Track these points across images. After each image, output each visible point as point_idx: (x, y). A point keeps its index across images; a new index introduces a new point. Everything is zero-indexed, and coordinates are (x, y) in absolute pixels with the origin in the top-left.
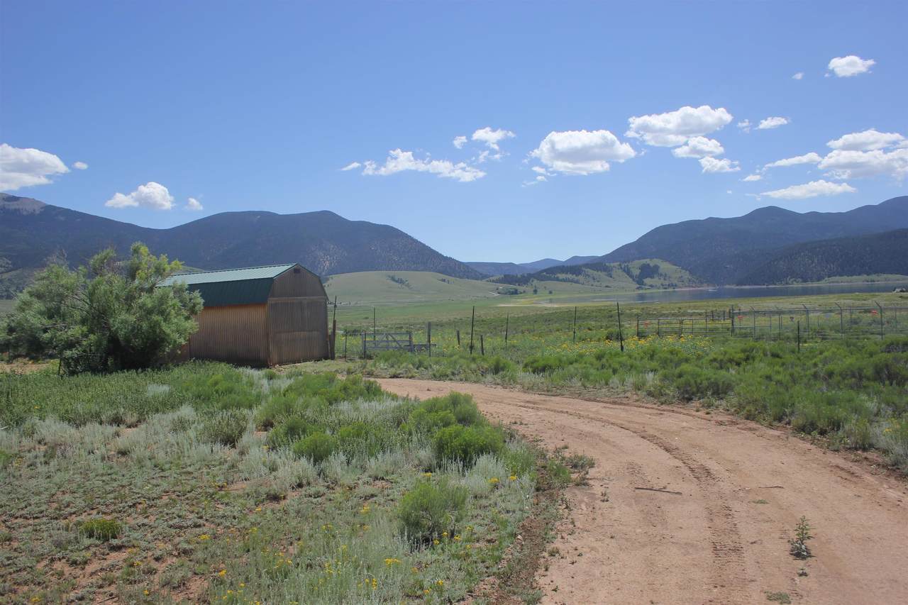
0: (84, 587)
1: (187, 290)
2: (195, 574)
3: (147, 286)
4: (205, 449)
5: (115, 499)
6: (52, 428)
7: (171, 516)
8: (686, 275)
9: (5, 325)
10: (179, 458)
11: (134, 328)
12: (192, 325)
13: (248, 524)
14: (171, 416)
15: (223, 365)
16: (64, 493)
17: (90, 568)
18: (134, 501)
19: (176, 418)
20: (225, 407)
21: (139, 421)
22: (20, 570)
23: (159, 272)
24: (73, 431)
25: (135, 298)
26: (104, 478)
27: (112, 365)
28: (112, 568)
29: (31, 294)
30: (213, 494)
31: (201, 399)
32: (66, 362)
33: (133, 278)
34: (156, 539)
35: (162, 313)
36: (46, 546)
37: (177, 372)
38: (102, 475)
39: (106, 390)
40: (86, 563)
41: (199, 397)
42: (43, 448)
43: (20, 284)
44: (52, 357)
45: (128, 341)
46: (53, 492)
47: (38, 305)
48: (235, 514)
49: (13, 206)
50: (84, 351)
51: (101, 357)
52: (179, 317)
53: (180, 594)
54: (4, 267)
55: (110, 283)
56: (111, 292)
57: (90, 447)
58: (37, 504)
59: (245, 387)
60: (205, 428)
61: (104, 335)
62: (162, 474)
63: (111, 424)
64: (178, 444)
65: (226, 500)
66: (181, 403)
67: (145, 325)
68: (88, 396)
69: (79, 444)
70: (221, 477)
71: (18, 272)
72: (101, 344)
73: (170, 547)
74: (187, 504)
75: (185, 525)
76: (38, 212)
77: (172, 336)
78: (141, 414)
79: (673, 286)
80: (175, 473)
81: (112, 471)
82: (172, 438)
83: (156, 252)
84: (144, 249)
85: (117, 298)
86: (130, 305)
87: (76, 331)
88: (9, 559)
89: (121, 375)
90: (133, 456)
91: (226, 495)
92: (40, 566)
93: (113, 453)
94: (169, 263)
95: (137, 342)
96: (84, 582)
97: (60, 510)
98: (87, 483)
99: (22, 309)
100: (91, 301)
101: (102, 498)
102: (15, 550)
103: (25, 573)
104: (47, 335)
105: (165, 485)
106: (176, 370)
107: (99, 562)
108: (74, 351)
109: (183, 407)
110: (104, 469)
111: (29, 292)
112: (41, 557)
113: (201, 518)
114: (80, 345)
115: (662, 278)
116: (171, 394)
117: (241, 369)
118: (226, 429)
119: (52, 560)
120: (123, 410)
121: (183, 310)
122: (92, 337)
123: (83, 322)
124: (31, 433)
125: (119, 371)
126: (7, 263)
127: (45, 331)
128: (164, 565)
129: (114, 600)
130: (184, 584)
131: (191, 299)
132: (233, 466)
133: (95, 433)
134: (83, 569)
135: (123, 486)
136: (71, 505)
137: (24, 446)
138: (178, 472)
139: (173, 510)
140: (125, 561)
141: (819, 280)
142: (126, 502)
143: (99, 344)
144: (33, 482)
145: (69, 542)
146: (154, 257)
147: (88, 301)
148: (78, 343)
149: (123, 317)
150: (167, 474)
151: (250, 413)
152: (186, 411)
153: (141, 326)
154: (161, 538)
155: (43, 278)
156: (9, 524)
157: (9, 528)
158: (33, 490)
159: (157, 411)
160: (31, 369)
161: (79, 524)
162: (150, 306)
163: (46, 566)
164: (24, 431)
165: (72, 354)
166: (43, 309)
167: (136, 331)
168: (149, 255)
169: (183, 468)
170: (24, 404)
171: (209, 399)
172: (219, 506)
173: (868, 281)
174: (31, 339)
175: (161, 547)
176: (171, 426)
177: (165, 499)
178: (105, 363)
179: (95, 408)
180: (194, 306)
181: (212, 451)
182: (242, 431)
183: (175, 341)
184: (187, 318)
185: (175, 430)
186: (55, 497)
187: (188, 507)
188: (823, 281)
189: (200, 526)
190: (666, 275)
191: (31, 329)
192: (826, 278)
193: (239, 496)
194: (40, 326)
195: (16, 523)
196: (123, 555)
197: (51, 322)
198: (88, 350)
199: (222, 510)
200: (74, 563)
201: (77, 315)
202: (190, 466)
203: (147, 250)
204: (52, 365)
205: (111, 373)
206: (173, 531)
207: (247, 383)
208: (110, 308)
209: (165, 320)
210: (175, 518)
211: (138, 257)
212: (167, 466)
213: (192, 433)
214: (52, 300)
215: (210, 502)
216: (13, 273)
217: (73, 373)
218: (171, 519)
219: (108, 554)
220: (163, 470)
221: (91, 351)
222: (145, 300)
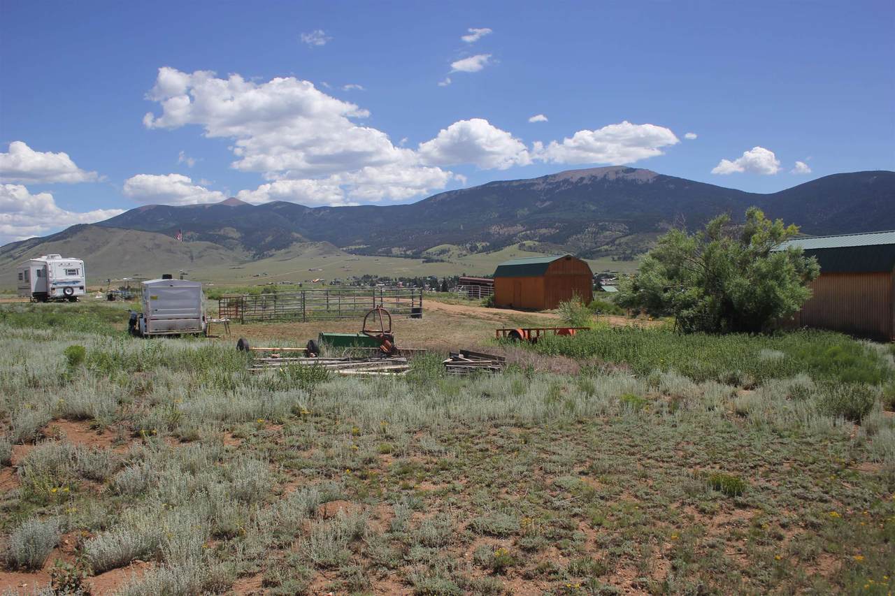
0: (713, 536)
1: (802, 255)
2: (825, 550)
3: (761, 250)
4: (827, 421)
5: (735, 457)
6: (674, 381)
7: (794, 485)
9: (631, 284)
10: (798, 427)
11: (747, 291)
12: (806, 292)
13: (883, 511)
14: (786, 383)
15: (840, 335)
16: (688, 443)
17: (719, 519)
18: (755, 463)
19: (794, 386)
20: (846, 380)
21: (755, 384)
22: (656, 507)
23: (775, 236)
24: (694, 386)
25: (749, 262)
26: (724, 435)
27: (725, 326)
28: (739, 524)
29: (654, 256)
30: (838, 471)
31: (819, 369)
32: (682, 321)
33: (748, 242)
34: (780, 505)
35: (777, 278)
36: (677, 491)
37: (789, 338)
38: (722, 432)
39: (721, 350)
40: (713, 513)
41: (815, 366)
42: (667, 398)
43: (635, 247)
44: (669, 315)
45: (741, 304)
46: (679, 440)
47: (659, 267)
48: (866, 496)
49: (631, 177)
50: (700, 312)
51: (714, 318)
52: (793, 283)
53: (809, 568)
54: (622, 232)
55: (725, 247)
56: (726, 256)
57: (708, 403)
58: (666, 449)
59: (867, 360)
60: (826, 400)
61: (717, 297)
62: (780, 440)
63: (728, 384)
64: (796, 411)
65: (853, 479)
66: (798, 371)
67: (759, 290)
68: (704, 355)
69: (699, 400)
70: (846, 454)
71: (633, 236)
72: (715, 306)
73: (795, 517)
74: (810, 475)
75: (810, 497)
76: (650, 181)
77: (786, 301)
78: (757, 377)
80: (795, 441)
81: (731, 430)
82: (790, 405)
83: (771, 216)
84: (759, 214)
85: (733, 261)
86: (745, 269)
87: (693, 292)
88: (647, 494)
89: (734, 336)
90: (751, 418)
91: (854, 474)
92: (673, 506)
93: (730, 412)
94: (785, 228)
95: (750, 306)
96: (714, 531)
97: (686, 458)
98: (709, 438)
99: (644, 270)
100: (707, 264)
101: (723, 455)
102: (651, 487)
103: (661, 510)
104: (667, 295)
105: (785, 453)
106: (789, 337)
107: (725, 515)
108: (690, 311)
109: (800, 374)
110: (723, 426)
111: (651, 255)
112: (673, 499)
113: (827, 493)
114: (696, 306)
116: (785, 361)
117: (860, 342)
118: (850, 404)
119: (683, 504)
120: (739, 371)
121: (797, 276)
122: (707, 298)
123: (699, 284)
124: (657, 383)
125: (732, 333)
126: (625, 229)
127: (666, 290)
128: (790, 533)
129: (742, 556)
130: (814, 558)
131: (806, 265)
132: (860, 445)
133: (715, 391)
134: (711, 518)
135: (742, 446)
136: (695, 456)
137: (651, 394)
138: (798, 440)
139: (796, 479)
140: (751, 520)
142: (748, 463)
143: (713, 305)
144: (661, 428)
145: (698, 491)
146: (769, 222)
147: (704, 264)
148: (694, 303)
149: (737, 281)
150: (785, 440)
151: (875, 388)
152: (803, 379)
153: (755, 291)
154: (785, 505)
155: (665, 242)
156: (643, 462)
157: (643, 466)
158: (661, 436)
159: (772, 376)
160: (650, 324)
161: (704, 475)
162: (764, 270)
163: (678, 508)
164: (650, 380)
165: (689, 313)
166: (664, 270)
167: (749, 295)
168: (764, 219)
169: (803, 438)
170: (648, 356)
171: (827, 369)
172: (845, 484)
174: (652, 297)
175: (786, 515)
176: (788, 393)
177: (786, 467)
178: (718, 325)
179: (712, 366)
180: (810, 272)
181: (835, 425)
182: (868, 408)
183: (790, 307)
184: (802, 284)
185: (792, 398)
186: (680, 446)
187: (811, 479)
189: (826, 501)
191: (653, 289)
193: (869, 478)
194: (661, 285)
195: (649, 463)
196: (749, 514)
197: (671, 282)
198: (703, 310)
199: (849, 489)
200: (703, 511)
201: (694, 277)
202: (810, 436)
203: (762, 214)
204: (669, 322)
205: (724, 334)
206: (798, 501)
207: (869, 356)
208: (724, 270)
209: (780, 285)
210: (798, 488)
211: (752, 222)
212: (786, 433)
213: (812, 403)
214: (672, 262)
215: (835, 478)
216: (630, 237)
217: (688, 332)
218: (795, 488)
219: (733, 510)
220: (781, 437)
221: (705, 312)
222: (759, 263)
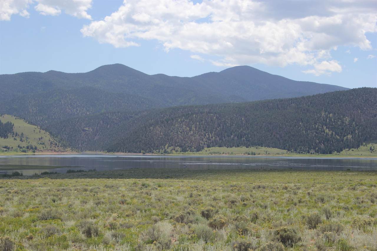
8: (47, 137)
79: (32, 148)
115: (18, 139)
141: (199, 149)
173: (249, 154)
188: (203, 151)
190: (22, 134)
192: (206, 149)
